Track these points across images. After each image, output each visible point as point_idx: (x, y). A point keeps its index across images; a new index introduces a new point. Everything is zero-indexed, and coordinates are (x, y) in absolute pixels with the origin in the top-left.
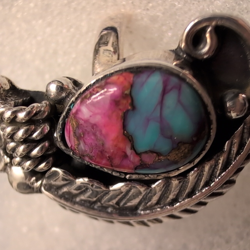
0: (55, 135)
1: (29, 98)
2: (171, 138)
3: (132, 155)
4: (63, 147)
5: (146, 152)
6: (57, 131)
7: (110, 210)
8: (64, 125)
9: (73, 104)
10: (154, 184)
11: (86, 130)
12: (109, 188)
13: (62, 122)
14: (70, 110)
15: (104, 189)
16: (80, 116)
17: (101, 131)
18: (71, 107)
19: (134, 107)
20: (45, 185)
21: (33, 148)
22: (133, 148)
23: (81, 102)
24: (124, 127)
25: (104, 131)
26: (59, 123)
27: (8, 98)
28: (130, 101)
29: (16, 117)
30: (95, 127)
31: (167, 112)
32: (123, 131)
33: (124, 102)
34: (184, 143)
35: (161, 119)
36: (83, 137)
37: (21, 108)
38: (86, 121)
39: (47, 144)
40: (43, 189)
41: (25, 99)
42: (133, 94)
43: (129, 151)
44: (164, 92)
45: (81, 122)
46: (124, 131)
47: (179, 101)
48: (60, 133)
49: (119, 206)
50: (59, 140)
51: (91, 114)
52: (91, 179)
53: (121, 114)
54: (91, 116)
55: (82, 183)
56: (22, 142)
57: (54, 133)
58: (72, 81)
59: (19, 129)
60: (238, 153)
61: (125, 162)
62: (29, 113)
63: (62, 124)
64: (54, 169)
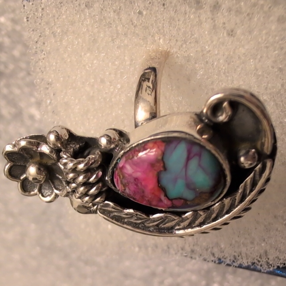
0: (107, 178)
1: (84, 143)
2: (194, 189)
3: (165, 200)
4: (113, 188)
5: (176, 199)
6: (108, 176)
7: (151, 229)
8: (113, 173)
9: (119, 160)
10: (185, 215)
11: (130, 181)
12: (149, 217)
13: (111, 171)
14: (117, 163)
15: (146, 217)
16: (125, 171)
17: (141, 183)
18: (118, 161)
19: (165, 168)
20: (100, 209)
21: (90, 189)
22: (166, 195)
23: (126, 161)
24: (159, 181)
25: (143, 183)
26: (109, 171)
27: (68, 146)
28: (162, 165)
29: (76, 168)
30: (137, 180)
31: (190, 173)
32: (157, 184)
33: (158, 165)
34: (205, 193)
35: (186, 177)
36: (128, 185)
37: (80, 161)
38: (130, 175)
39: (100, 185)
40: (98, 212)
41: (81, 144)
42: (165, 160)
43: (163, 197)
44: (188, 159)
45: (126, 175)
46: (159, 184)
47: (200, 165)
48: (110, 178)
49: (158, 227)
50: (110, 182)
51: (133, 171)
52: (135, 211)
53: (156, 173)
54: (133, 173)
55: (128, 212)
56: (81, 185)
57: (106, 177)
58: (118, 132)
59: (79, 176)
60: (251, 191)
61: (160, 204)
62: (86, 165)
63: (112, 172)
64: (106, 202)
